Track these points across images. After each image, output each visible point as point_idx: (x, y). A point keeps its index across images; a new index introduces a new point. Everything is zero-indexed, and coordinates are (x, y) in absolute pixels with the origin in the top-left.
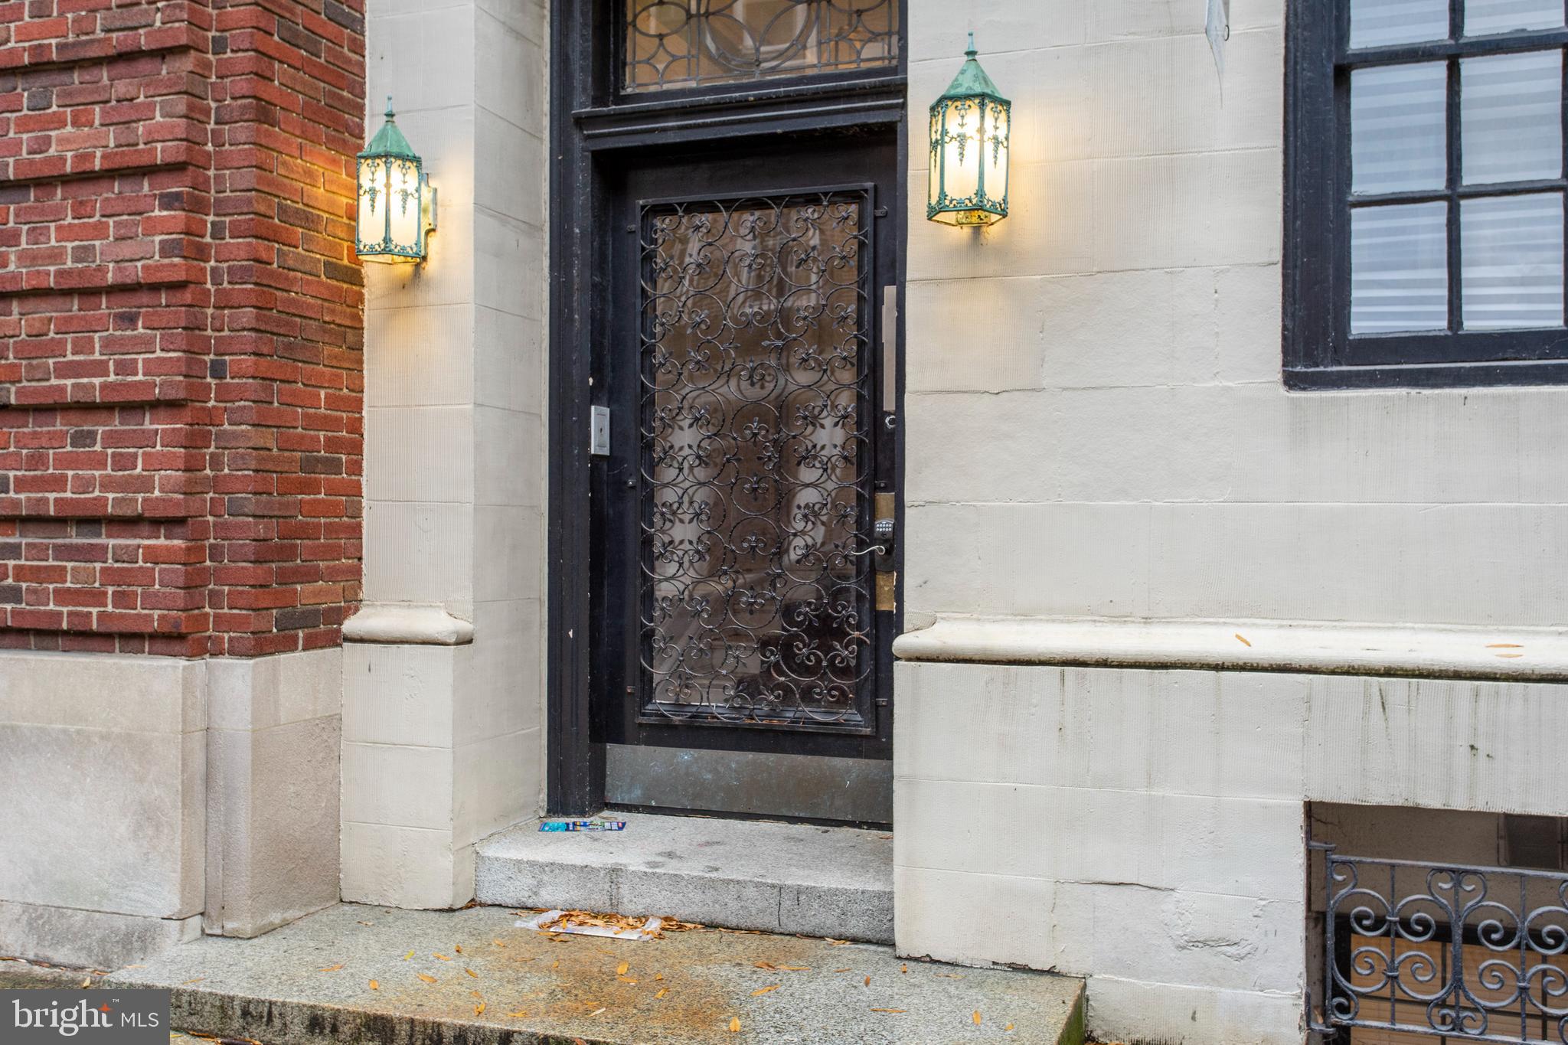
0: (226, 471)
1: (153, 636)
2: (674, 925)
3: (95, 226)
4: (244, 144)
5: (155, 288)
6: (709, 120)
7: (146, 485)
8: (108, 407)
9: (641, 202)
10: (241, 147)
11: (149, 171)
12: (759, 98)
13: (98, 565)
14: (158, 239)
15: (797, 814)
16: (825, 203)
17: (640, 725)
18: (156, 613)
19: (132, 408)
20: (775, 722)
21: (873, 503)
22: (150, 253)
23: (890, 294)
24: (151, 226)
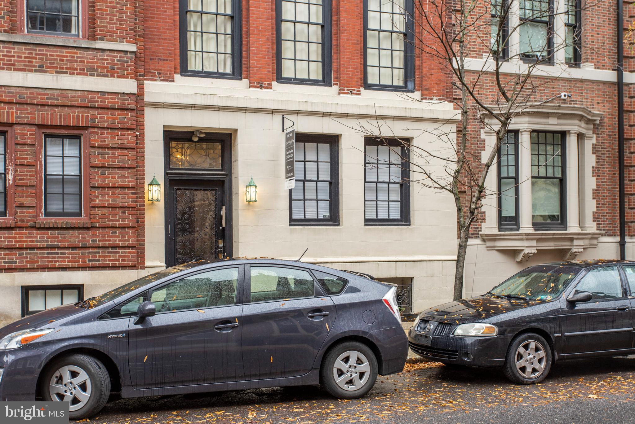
1: (129, 267)
3: (117, 196)
4: (140, 183)
5: (129, 207)
6: (193, 176)
7: (128, 241)
8: (119, 227)
9: (175, 188)
11: (128, 188)
13: (118, 255)
14: (130, 199)
16: (209, 191)
18: (131, 263)
19: (123, 228)
21: (218, 242)
22: (129, 202)
23: (224, 207)
24: (129, 197)
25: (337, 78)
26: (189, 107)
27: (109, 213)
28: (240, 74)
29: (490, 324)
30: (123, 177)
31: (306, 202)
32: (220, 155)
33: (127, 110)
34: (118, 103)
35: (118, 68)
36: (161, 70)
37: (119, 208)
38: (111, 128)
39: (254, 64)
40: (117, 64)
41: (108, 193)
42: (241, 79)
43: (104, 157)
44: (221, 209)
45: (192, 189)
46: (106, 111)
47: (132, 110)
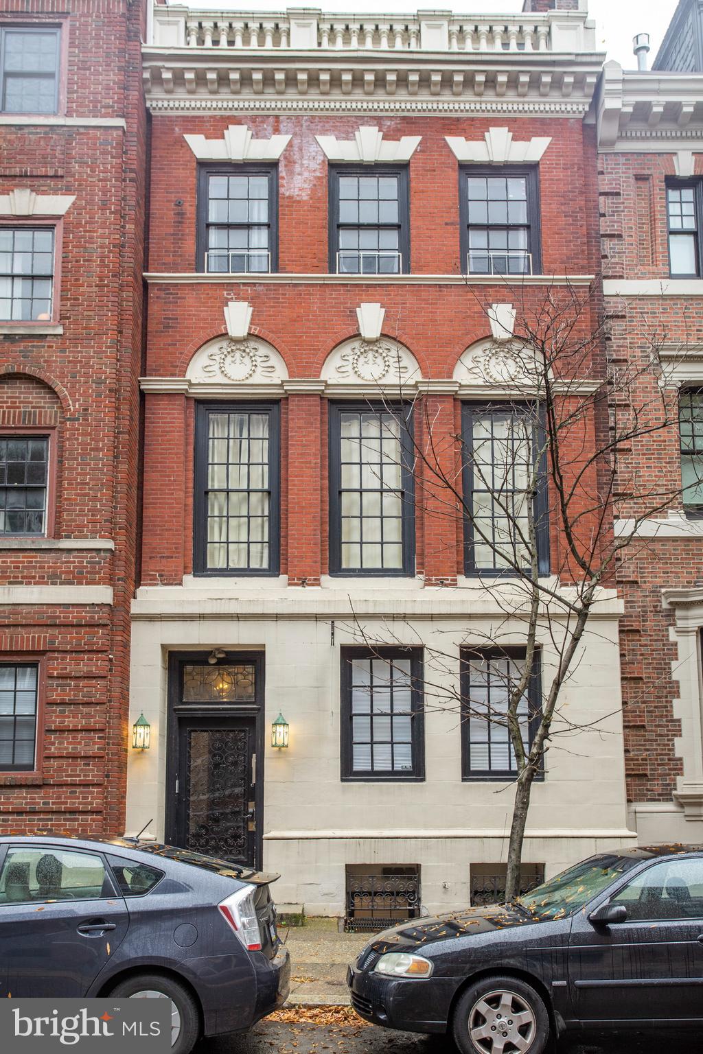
0: (109, 800)
3: (79, 742)
5: (95, 757)
7: (91, 803)
8: (80, 785)
9: (189, 729)
10: (116, 724)
11: (94, 730)
13: (77, 822)
14: (96, 746)
16: (237, 732)
19: (86, 785)
21: (248, 805)
22: (94, 750)
23: (254, 756)
24: (95, 743)
25: (422, 564)
26: (196, 617)
27: (68, 765)
28: (278, 569)
29: (423, 956)
30: (88, 716)
31: (374, 745)
32: (253, 682)
33: (98, 625)
34: (85, 617)
35: (87, 572)
36: (163, 570)
37: (81, 757)
38: (76, 652)
39: (293, 553)
40: (86, 567)
41: (67, 739)
42: (278, 576)
43: (64, 690)
46: (70, 629)
47: (105, 625)
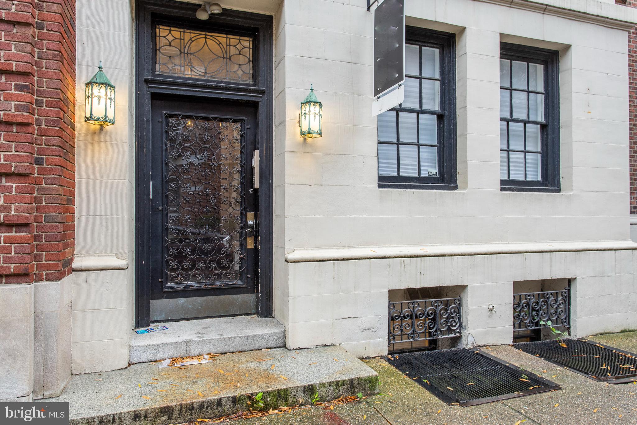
0: (44, 204)
1: (8, 276)
2: (213, 356)
4: (54, 69)
5: (9, 124)
6: (197, 90)
7: (6, 209)
9: (165, 112)
10: (52, 70)
12: (216, 86)
14: (13, 103)
15: (221, 315)
16: (231, 122)
17: (164, 292)
18: (12, 265)
20: (214, 286)
21: (246, 216)
22: (8, 109)
23: (257, 152)
24: (9, 97)
31: (401, 147)
32: (251, 59)
44: (252, 156)
45: (197, 118)
